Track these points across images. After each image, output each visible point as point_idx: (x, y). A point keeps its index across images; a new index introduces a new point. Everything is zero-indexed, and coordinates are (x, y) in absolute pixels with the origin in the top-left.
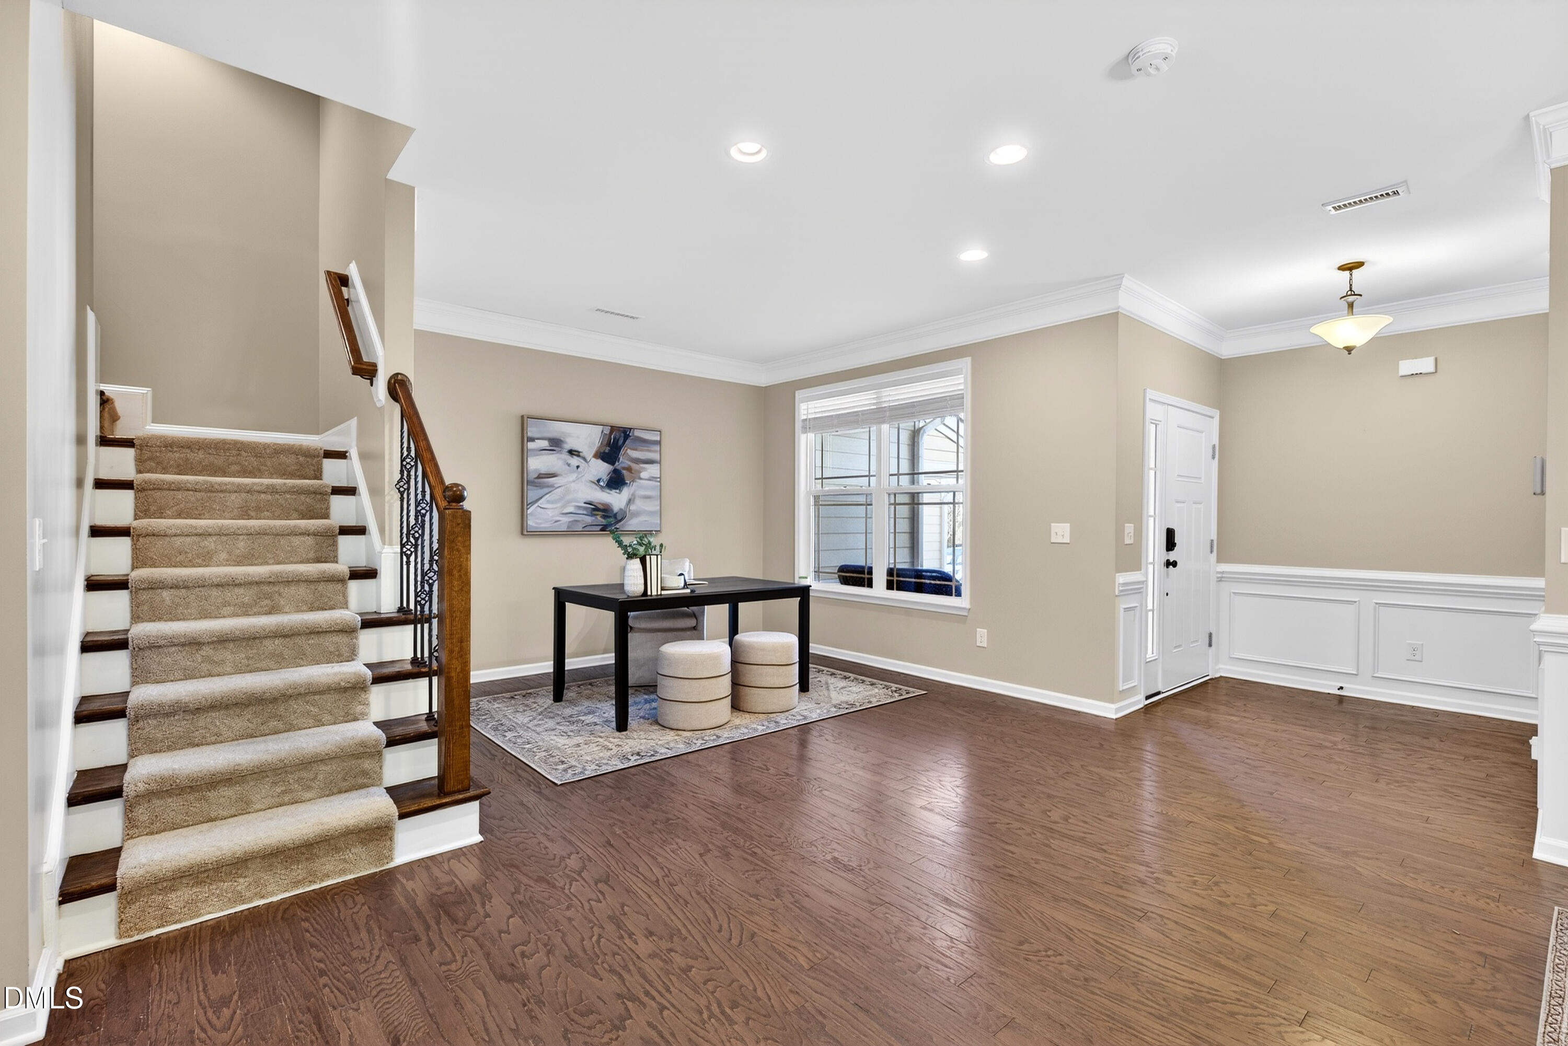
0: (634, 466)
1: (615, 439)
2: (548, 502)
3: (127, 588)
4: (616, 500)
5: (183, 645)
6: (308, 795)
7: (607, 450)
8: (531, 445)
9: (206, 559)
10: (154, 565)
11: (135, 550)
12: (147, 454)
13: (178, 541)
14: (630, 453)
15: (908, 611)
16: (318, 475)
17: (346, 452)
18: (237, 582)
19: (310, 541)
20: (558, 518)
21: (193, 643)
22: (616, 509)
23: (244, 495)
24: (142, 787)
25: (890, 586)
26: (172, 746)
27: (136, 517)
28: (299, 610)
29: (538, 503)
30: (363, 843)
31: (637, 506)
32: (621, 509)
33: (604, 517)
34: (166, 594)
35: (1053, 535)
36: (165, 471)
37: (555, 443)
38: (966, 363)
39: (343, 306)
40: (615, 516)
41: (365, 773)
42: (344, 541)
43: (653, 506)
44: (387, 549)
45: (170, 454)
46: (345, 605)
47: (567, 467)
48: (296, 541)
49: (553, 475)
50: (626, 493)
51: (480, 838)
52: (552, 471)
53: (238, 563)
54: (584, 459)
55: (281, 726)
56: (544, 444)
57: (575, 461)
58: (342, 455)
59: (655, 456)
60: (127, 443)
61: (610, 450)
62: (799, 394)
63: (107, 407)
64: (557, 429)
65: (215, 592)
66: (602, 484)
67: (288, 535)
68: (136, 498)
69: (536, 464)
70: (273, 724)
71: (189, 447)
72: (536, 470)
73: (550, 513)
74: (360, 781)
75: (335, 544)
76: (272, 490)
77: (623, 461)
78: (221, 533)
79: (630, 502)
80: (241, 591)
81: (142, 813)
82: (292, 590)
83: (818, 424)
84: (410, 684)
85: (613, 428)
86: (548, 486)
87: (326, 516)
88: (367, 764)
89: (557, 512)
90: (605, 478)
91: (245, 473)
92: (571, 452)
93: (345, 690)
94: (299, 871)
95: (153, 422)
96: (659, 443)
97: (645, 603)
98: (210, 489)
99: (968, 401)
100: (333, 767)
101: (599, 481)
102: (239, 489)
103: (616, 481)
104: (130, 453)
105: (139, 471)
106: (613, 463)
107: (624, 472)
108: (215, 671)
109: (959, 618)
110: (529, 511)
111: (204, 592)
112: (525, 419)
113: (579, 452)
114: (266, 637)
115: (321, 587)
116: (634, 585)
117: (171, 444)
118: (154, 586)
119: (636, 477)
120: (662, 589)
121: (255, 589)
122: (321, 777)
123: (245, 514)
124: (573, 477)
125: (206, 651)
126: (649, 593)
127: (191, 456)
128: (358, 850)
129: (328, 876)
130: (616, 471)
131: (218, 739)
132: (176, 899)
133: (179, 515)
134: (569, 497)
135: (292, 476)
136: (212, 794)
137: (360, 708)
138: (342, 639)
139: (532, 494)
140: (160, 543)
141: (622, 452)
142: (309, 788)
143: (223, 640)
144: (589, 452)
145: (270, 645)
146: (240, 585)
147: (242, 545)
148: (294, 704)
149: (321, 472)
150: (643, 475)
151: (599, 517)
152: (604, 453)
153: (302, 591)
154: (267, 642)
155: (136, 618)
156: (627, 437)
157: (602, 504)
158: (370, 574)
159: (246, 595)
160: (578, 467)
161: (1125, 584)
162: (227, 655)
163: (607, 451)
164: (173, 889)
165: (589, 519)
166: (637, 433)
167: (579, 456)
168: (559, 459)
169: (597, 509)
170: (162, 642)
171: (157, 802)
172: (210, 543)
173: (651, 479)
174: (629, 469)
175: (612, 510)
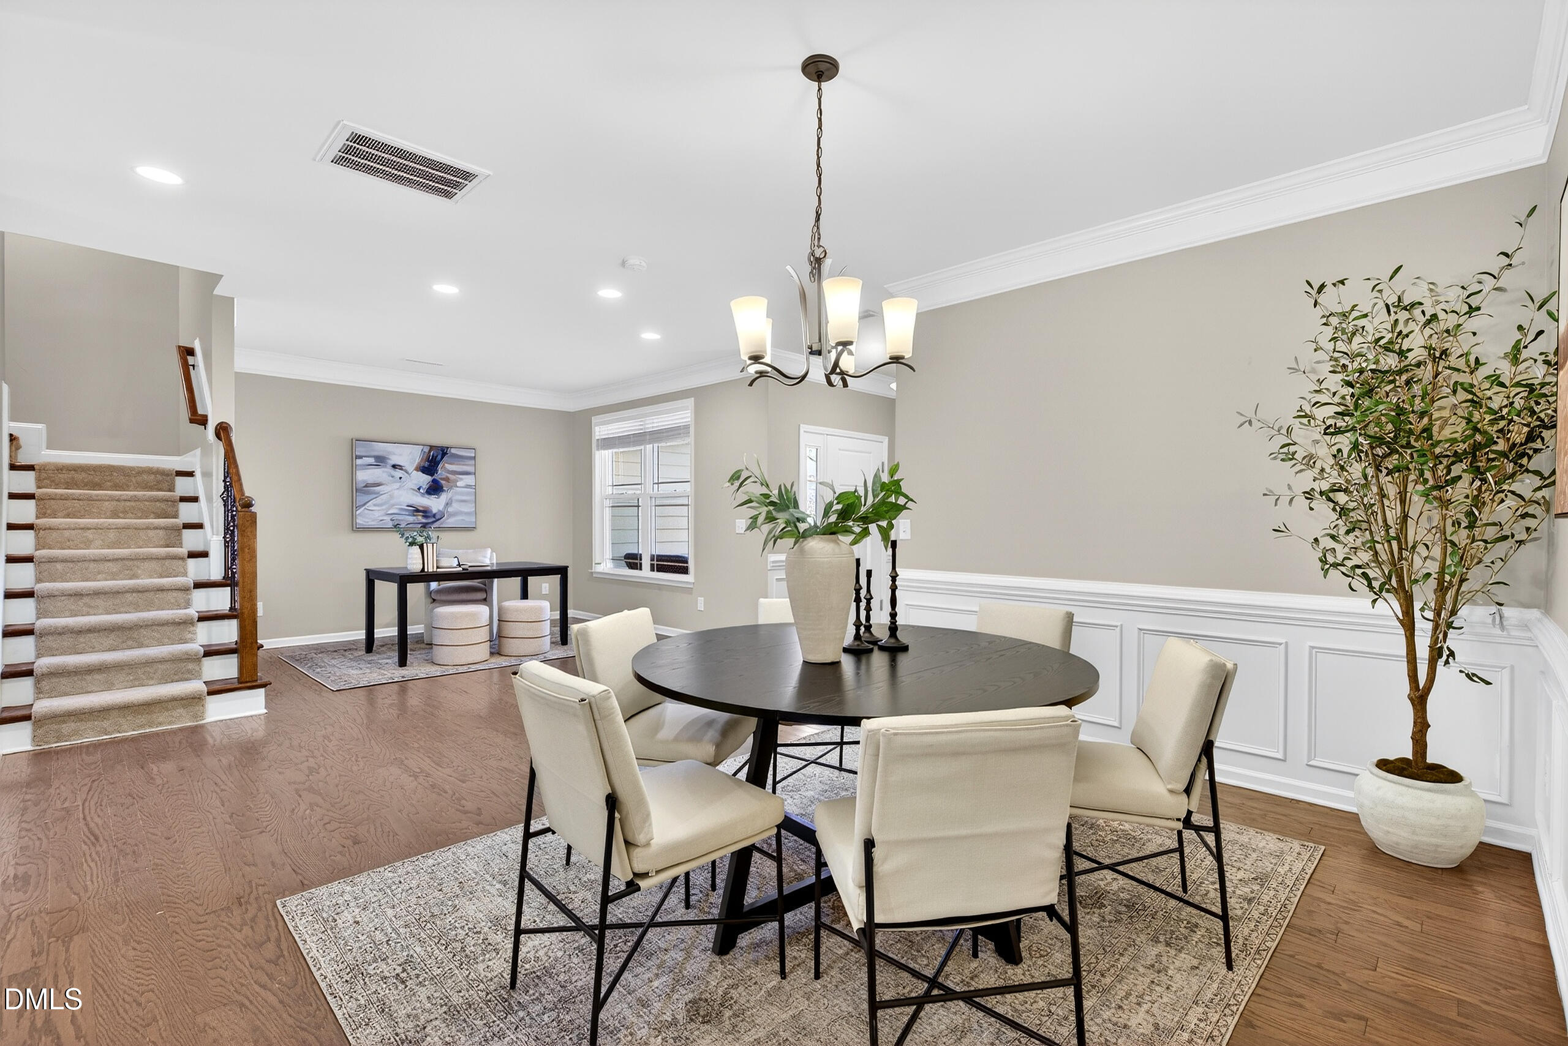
0: (451, 476)
1: (433, 456)
2: (375, 505)
3: (33, 562)
4: (435, 504)
5: (71, 595)
6: (151, 682)
7: (427, 464)
8: (359, 461)
9: (87, 544)
10: (50, 548)
11: (37, 537)
12: (44, 475)
13: (67, 533)
14: (446, 468)
15: (660, 587)
16: (171, 489)
17: (194, 472)
18: (107, 558)
19: (161, 533)
20: (381, 518)
21: (78, 595)
22: (435, 511)
23: (115, 503)
24: (45, 670)
25: (652, 570)
26: (64, 653)
27: (37, 517)
28: (151, 577)
29: (366, 507)
30: (184, 707)
31: (455, 507)
32: (439, 511)
33: (425, 517)
34: (59, 566)
35: (737, 528)
36: (57, 486)
37: (380, 460)
38: (690, 402)
39: (187, 369)
40: (434, 516)
41: (189, 671)
42: (187, 533)
43: (468, 508)
44: (215, 538)
45: (60, 475)
46: (185, 574)
47: (391, 478)
48: (151, 533)
49: (379, 485)
50: (444, 497)
51: (266, 711)
52: (378, 481)
53: (109, 548)
54: (407, 472)
55: (134, 644)
56: (372, 460)
57: (398, 473)
58: (190, 474)
59: (470, 469)
60: (30, 468)
61: (429, 466)
62: (594, 420)
63: (14, 443)
64: (381, 448)
65: (92, 565)
66: (421, 491)
67: (145, 529)
68: (37, 505)
69: (363, 476)
70: (130, 643)
71: (75, 471)
72: (364, 481)
73: (377, 514)
74: (186, 676)
75: (180, 535)
76: (135, 499)
77: (441, 473)
78: (96, 528)
79: (447, 504)
80: (110, 564)
81: (45, 685)
82: (146, 565)
83: (608, 443)
84: (226, 622)
85: (432, 447)
86: (375, 493)
87: (176, 516)
88: (190, 666)
89: (383, 512)
90: (425, 486)
91: (116, 487)
92: (394, 466)
93: (179, 624)
94: (142, 719)
95: (47, 449)
96: (474, 458)
97: (423, 577)
98: (90, 499)
99: (692, 430)
100: (167, 666)
101: (419, 489)
102: (111, 499)
103: (435, 489)
104: (31, 475)
105: (39, 487)
106: (432, 475)
107: (443, 482)
108: (92, 612)
109: (687, 590)
110: (358, 512)
111: (86, 564)
112: (354, 441)
113: (400, 466)
114: (127, 592)
115: (167, 562)
116: (414, 565)
117: (61, 469)
118: (51, 560)
119: (453, 484)
120: (437, 568)
121: (120, 564)
122: (160, 672)
123: (115, 515)
124: (396, 485)
125: (86, 600)
126: (426, 570)
127: (76, 476)
128: (181, 710)
129: (160, 724)
130: (434, 481)
131: (93, 650)
132: (67, 728)
133: (68, 516)
134: (392, 502)
135: (151, 489)
136: (89, 678)
137: (190, 636)
138: (180, 594)
139: (360, 499)
140: (54, 534)
141: (440, 466)
142: (152, 679)
143: (97, 593)
144: (411, 468)
145: (130, 597)
146: (109, 560)
147: (112, 535)
148: (143, 632)
149: (174, 486)
150: (459, 484)
151: (420, 518)
152: (424, 467)
153: (153, 565)
154: (128, 595)
155: (39, 580)
156: (444, 454)
157: (423, 507)
158: (204, 554)
159: (114, 567)
160: (400, 478)
161: (773, 562)
162: (99, 602)
163: (426, 466)
164: (64, 722)
165: (411, 519)
166: (453, 451)
167: (402, 469)
168: (383, 472)
169: (418, 511)
170: (57, 593)
171: (54, 680)
172: (89, 534)
173: (468, 486)
174: (447, 479)
175: (432, 511)
